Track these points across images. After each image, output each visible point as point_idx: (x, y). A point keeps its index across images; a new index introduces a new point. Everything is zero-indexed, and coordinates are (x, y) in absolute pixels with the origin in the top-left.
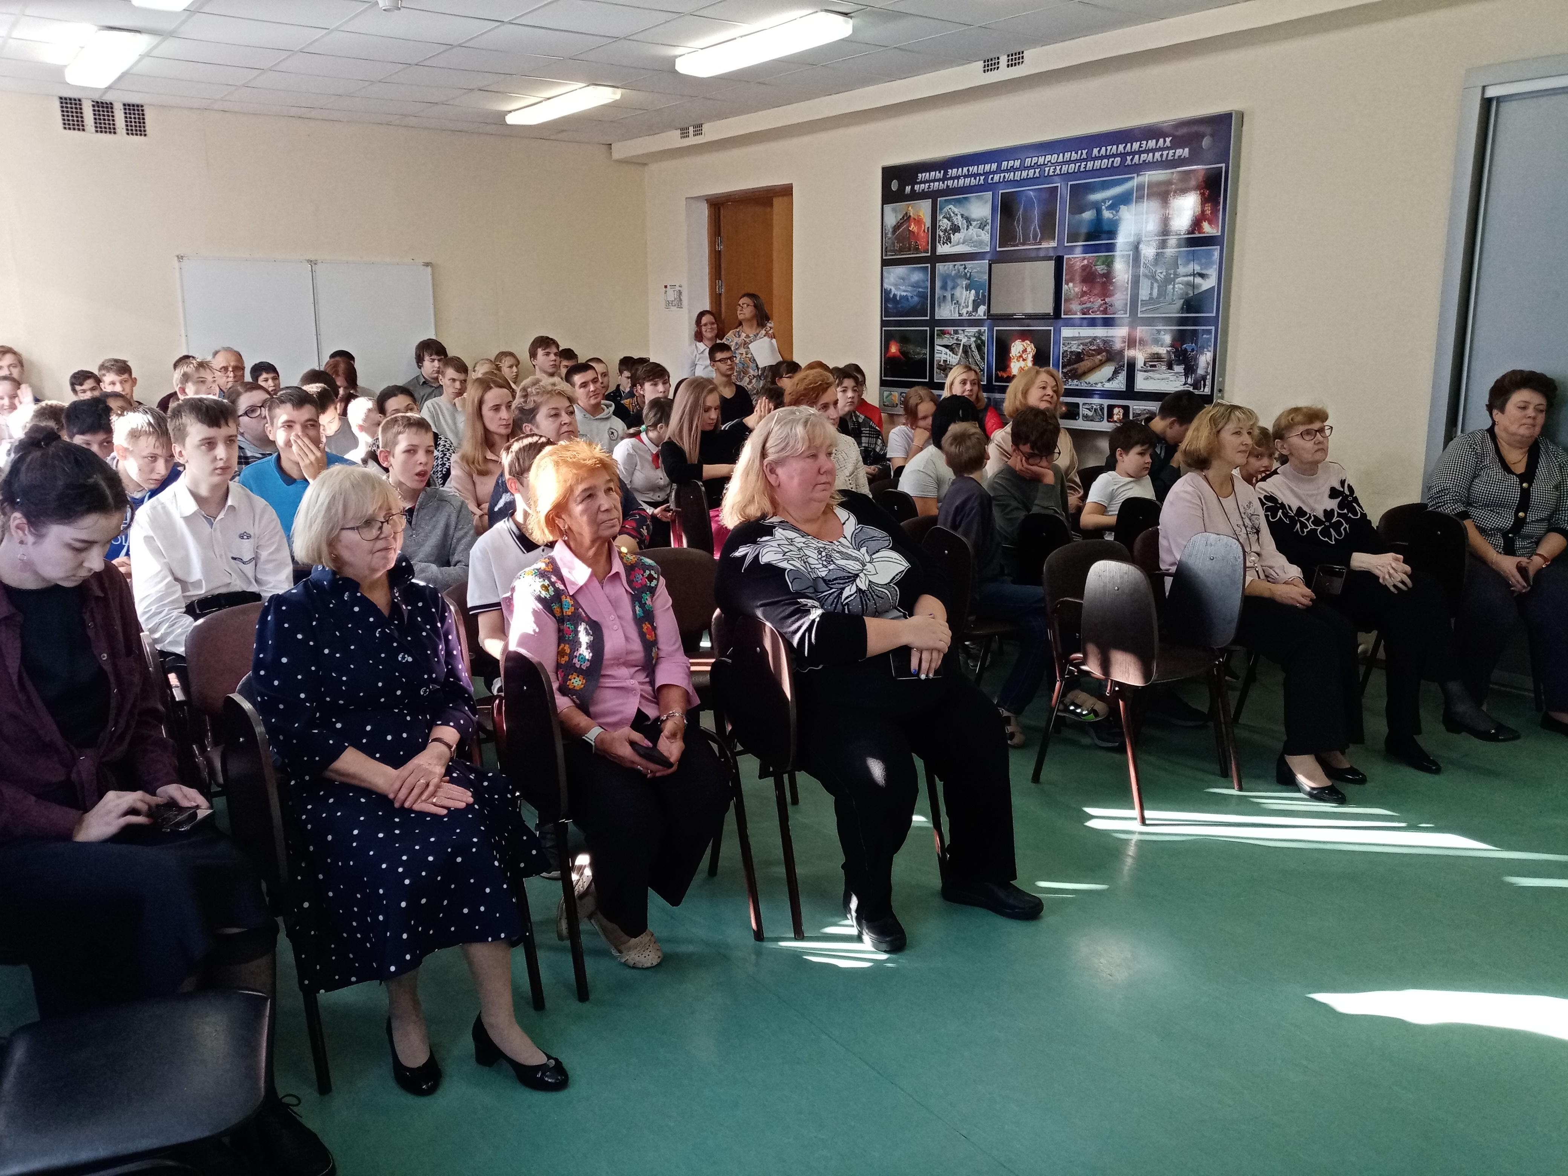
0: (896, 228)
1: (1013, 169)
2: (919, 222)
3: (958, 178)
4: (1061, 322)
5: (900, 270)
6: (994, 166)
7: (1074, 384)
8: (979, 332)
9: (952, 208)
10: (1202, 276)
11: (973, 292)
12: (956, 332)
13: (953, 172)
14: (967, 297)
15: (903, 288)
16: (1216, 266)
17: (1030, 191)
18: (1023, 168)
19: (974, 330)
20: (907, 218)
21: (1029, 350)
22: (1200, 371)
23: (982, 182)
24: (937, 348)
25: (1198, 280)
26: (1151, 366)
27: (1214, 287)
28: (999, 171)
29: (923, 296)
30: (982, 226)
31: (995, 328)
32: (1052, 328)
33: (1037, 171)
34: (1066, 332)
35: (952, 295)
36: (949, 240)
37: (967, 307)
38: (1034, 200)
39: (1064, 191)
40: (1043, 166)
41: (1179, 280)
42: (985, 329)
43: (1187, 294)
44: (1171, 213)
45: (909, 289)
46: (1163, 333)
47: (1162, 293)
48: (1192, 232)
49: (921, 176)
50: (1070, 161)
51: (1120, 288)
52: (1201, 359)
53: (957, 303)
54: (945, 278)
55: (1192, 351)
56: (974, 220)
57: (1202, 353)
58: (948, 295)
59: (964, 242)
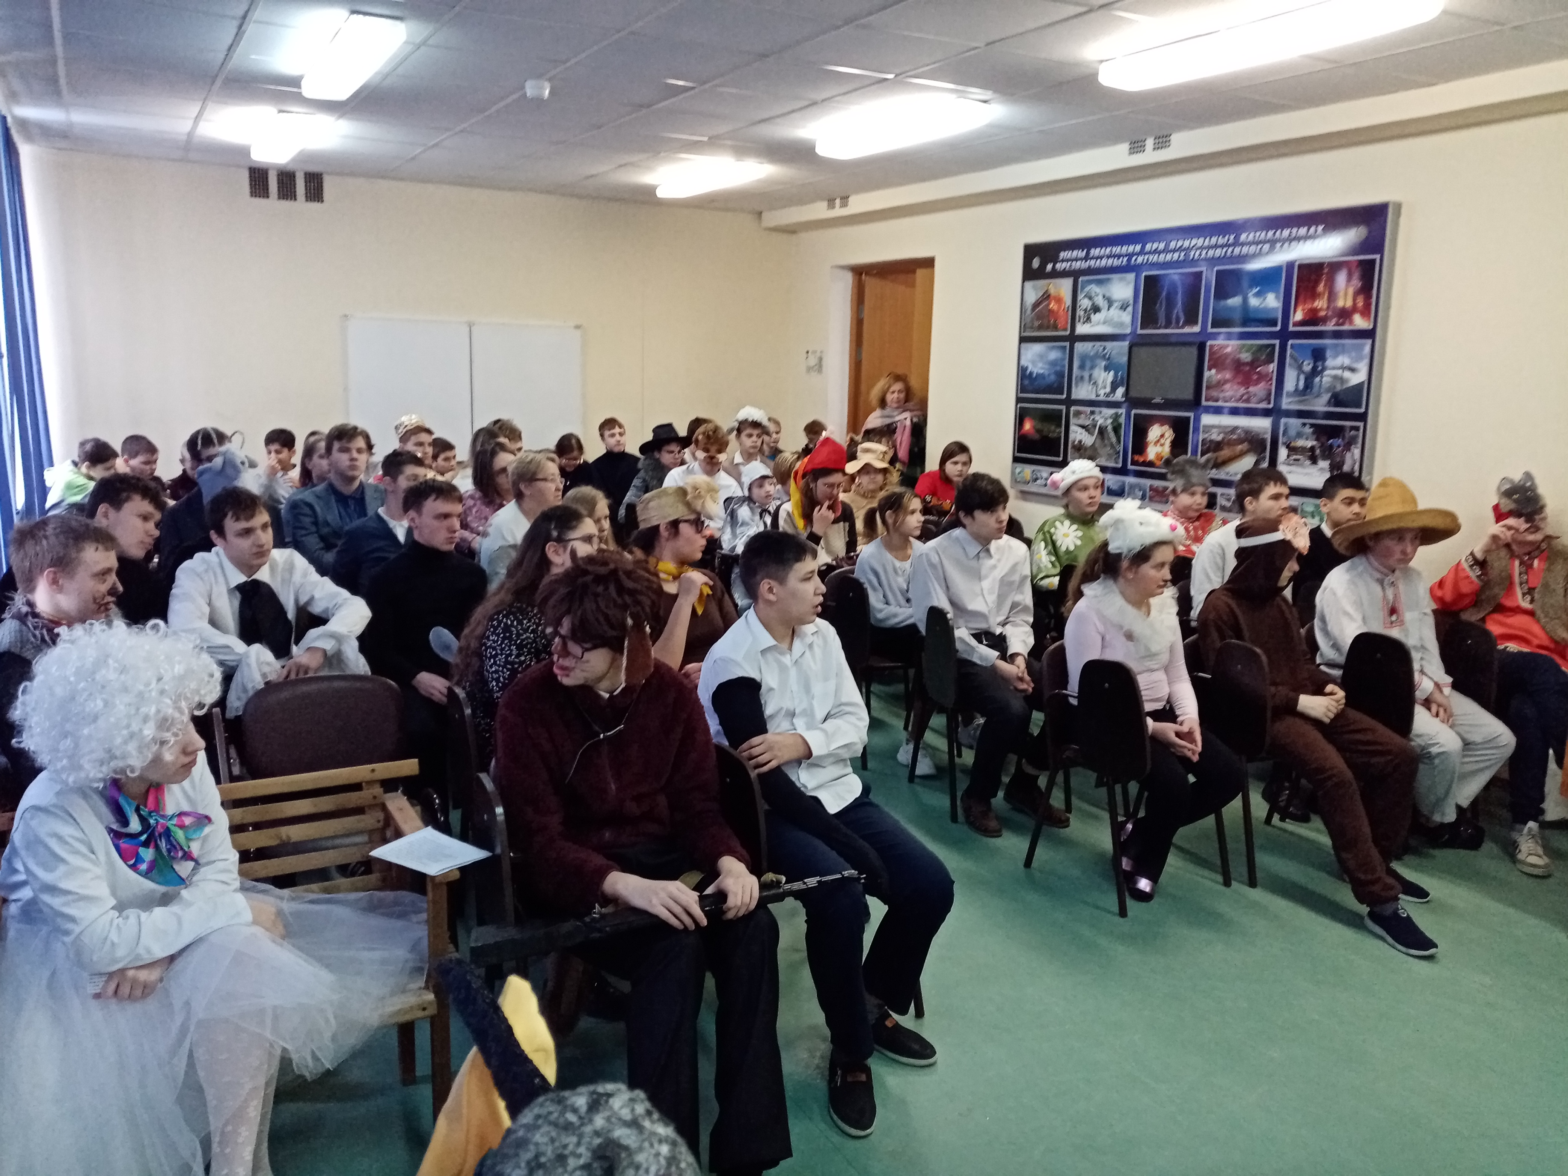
0: (1036, 305)
1: (1156, 252)
2: (1059, 300)
3: (1101, 258)
4: (1201, 409)
5: (1038, 347)
6: (1138, 248)
8: (1116, 414)
9: (1094, 289)
10: (1352, 370)
11: (1112, 373)
12: (1092, 413)
13: (1095, 252)
14: (1105, 378)
15: (1040, 365)
16: (1366, 361)
17: (1174, 275)
18: (1166, 251)
19: (1111, 412)
20: (1046, 296)
21: (1167, 435)
22: (1346, 468)
23: (1125, 263)
24: (1073, 428)
25: (1347, 374)
26: (1295, 460)
27: (1363, 382)
28: (1142, 252)
29: (1060, 375)
30: (1124, 308)
31: (1134, 412)
32: (1191, 415)
33: (1183, 254)
34: (1207, 420)
35: (1090, 376)
36: (1089, 320)
37: (1105, 388)
38: (1179, 284)
39: (1210, 277)
40: (1188, 249)
41: (1326, 373)
42: (1122, 411)
43: (1335, 387)
44: (1321, 303)
45: (1047, 366)
46: (1308, 426)
47: (1308, 385)
48: (1342, 324)
49: (1063, 255)
50: (1216, 246)
51: (1263, 376)
52: (1348, 455)
53: (1095, 383)
54: (1084, 359)
55: (1339, 446)
56: (1116, 301)
57: (1349, 450)
58: (1086, 375)
59: (1104, 323)
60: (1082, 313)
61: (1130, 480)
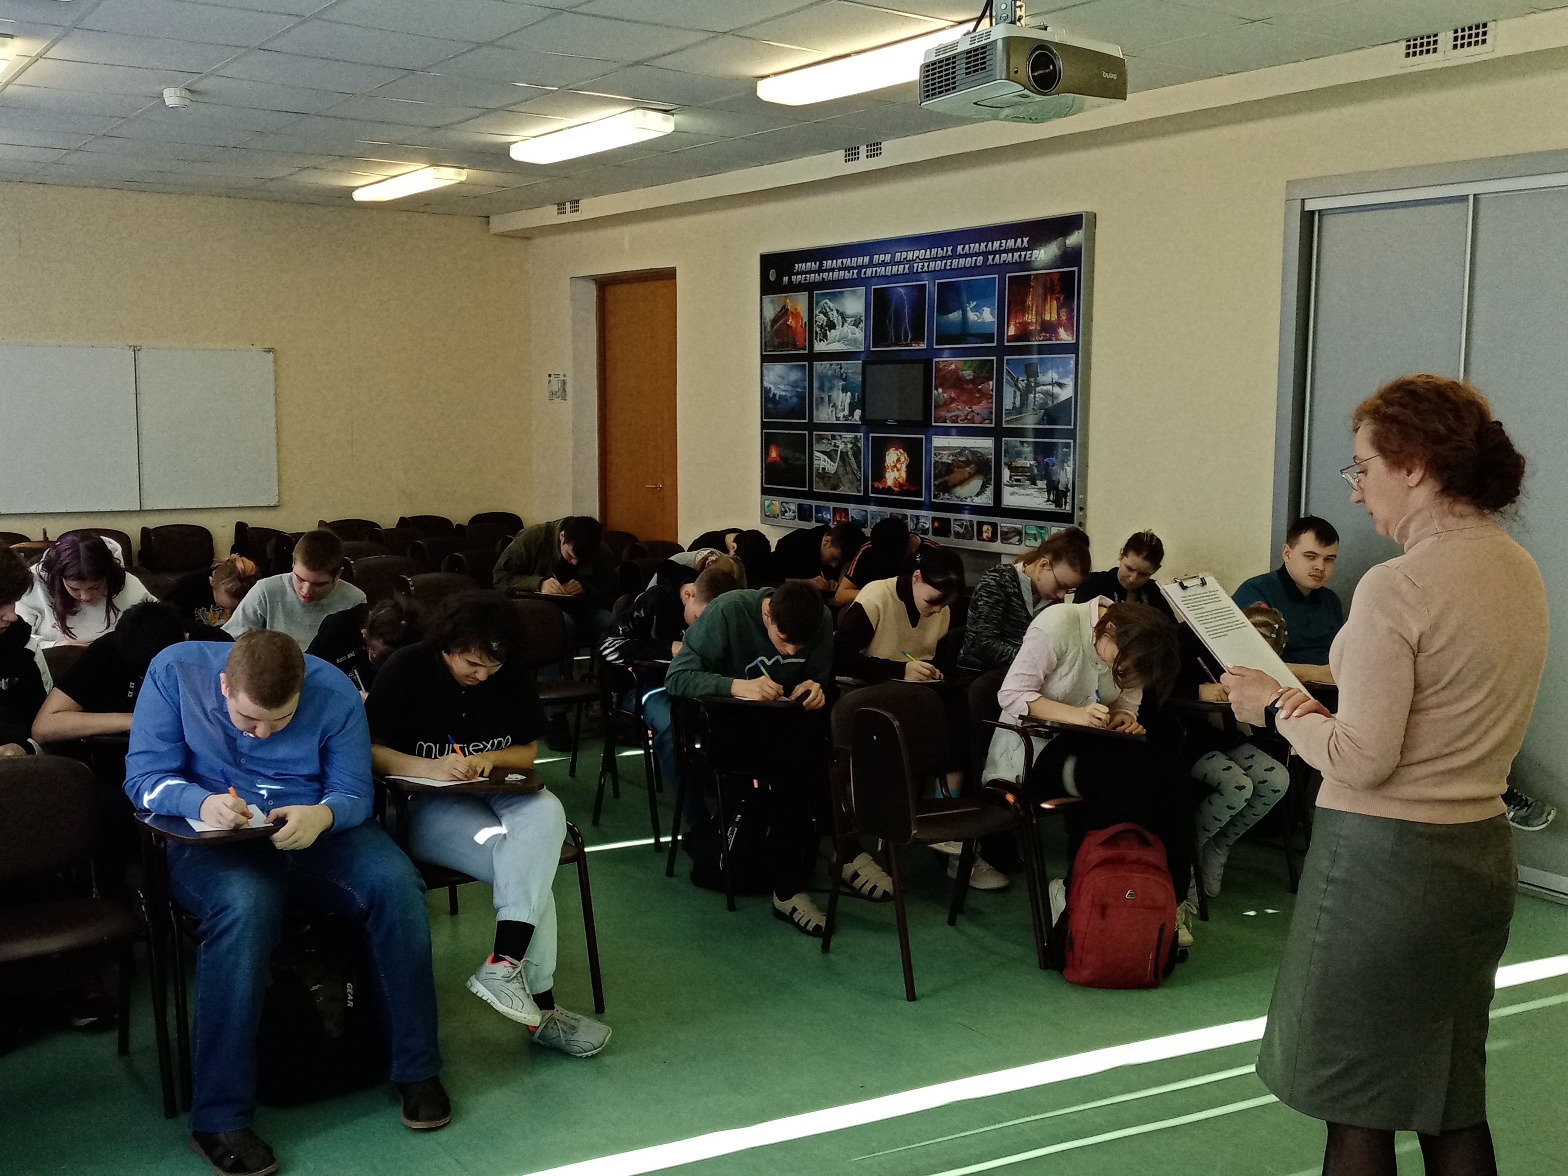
0: (774, 321)
1: (884, 264)
2: (797, 315)
3: (832, 270)
4: (932, 430)
5: (778, 368)
6: (867, 259)
7: (944, 499)
8: (856, 437)
9: (828, 303)
10: (1061, 385)
11: (849, 394)
12: (833, 437)
13: (828, 264)
14: (843, 399)
15: (782, 387)
16: (1072, 376)
17: (900, 288)
18: (893, 263)
19: (849, 435)
20: (784, 312)
21: (902, 460)
22: (1061, 487)
23: (855, 276)
25: (1057, 390)
26: (1017, 480)
27: (1070, 398)
28: (871, 264)
29: (801, 396)
30: (856, 324)
31: (872, 435)
32: (923, 436)
33: (907, 266)
34: (938, 441)
35: (830, 396)
36: (825, 336)
37: (844, 410)
38: (905, 298)
39: (932, 292)
40: (910, 262)
41: (1039, 389)
42: (861, 435)
43: (1047, 404)
44: (1030, 318)
45: (788, 388)
46: (1027, 445)
47: (1025, 401)
48: (1050, 339)
49: (798, 266)
50: (936, 259)
51: (985, 395)
52: (1062, 474)
53: (834, 405)
54: (822, 378)
55: (1053, 465)
56: (851, 317)
57: (1063, 468)
58: (826, 396)
59: (840, 341)
60: (818, 330)
61: (872, 508)
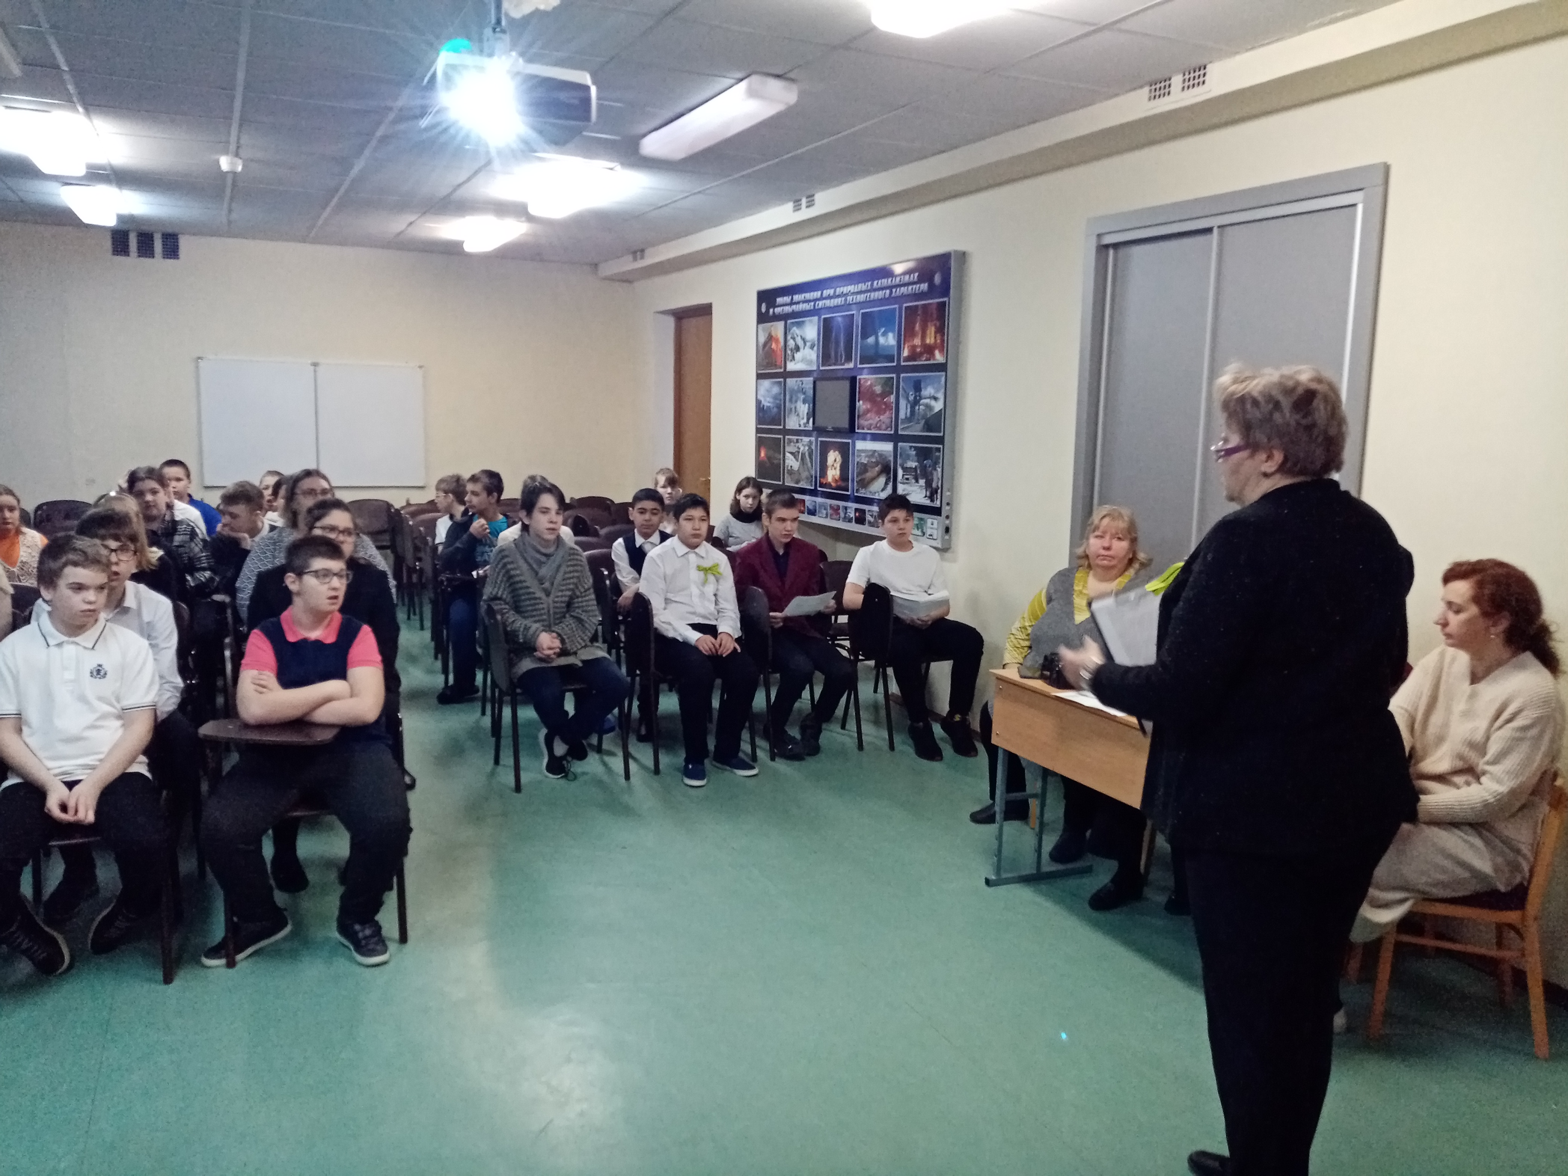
1: (829, 297)
2: (777, 341)
3: (798, 303)
4: (856, 435)
5: (766, 383)
6: (819, 293)
7: (862, 493)
8: (810, 442)
9: (795, 330)
10: (936, 399)
11: (807, 405)
12: (797, 441)
13: (796, 298)
14: (804, 409)
15: (768, 399)
16: (943, 390)
17: (838, 316)
18: (835, 296)
19: (806, 439)
20: (770, 338)
21: (837, 460)
22: (934, 485)
23: (812, 308)
24: (788, 455)
25: (933, 403)
26: (907, 479)
27: (941, 410)
28: (822, 298)
29: (779, 407)
31: (820, 439)
32: (850, 441)
33: (843, 299)
34: (860, 445)
36: (793, 357)
37: (803, 419)
38: (841, 326)
39: (858, 320)
40: (845, 295)
41: (922, 401)
42: (813, 439)
43: (927, 415)
44: (917, 341)
45: (771, 400)
46: (913, 449)
47: (913, 412)
48: (929, 360)
49: (780, 300)
50: (861, 292)
51: (888, 406)
52: (935, 473)
53: (798, 415)
54: (792, 392)
55: (930, 467)
56: (809, 341)
57: (935, 469)
58: (793, 407)
59: (802, 361)
61: (819, 500)
